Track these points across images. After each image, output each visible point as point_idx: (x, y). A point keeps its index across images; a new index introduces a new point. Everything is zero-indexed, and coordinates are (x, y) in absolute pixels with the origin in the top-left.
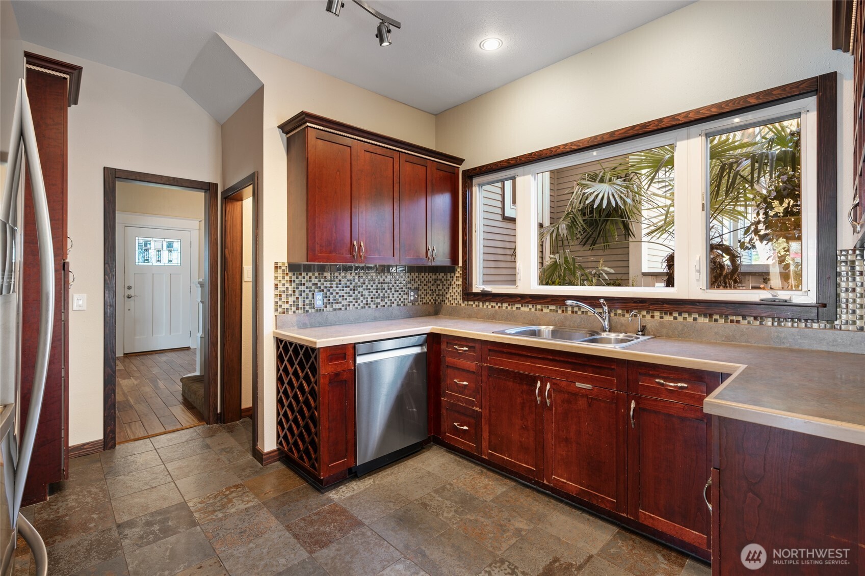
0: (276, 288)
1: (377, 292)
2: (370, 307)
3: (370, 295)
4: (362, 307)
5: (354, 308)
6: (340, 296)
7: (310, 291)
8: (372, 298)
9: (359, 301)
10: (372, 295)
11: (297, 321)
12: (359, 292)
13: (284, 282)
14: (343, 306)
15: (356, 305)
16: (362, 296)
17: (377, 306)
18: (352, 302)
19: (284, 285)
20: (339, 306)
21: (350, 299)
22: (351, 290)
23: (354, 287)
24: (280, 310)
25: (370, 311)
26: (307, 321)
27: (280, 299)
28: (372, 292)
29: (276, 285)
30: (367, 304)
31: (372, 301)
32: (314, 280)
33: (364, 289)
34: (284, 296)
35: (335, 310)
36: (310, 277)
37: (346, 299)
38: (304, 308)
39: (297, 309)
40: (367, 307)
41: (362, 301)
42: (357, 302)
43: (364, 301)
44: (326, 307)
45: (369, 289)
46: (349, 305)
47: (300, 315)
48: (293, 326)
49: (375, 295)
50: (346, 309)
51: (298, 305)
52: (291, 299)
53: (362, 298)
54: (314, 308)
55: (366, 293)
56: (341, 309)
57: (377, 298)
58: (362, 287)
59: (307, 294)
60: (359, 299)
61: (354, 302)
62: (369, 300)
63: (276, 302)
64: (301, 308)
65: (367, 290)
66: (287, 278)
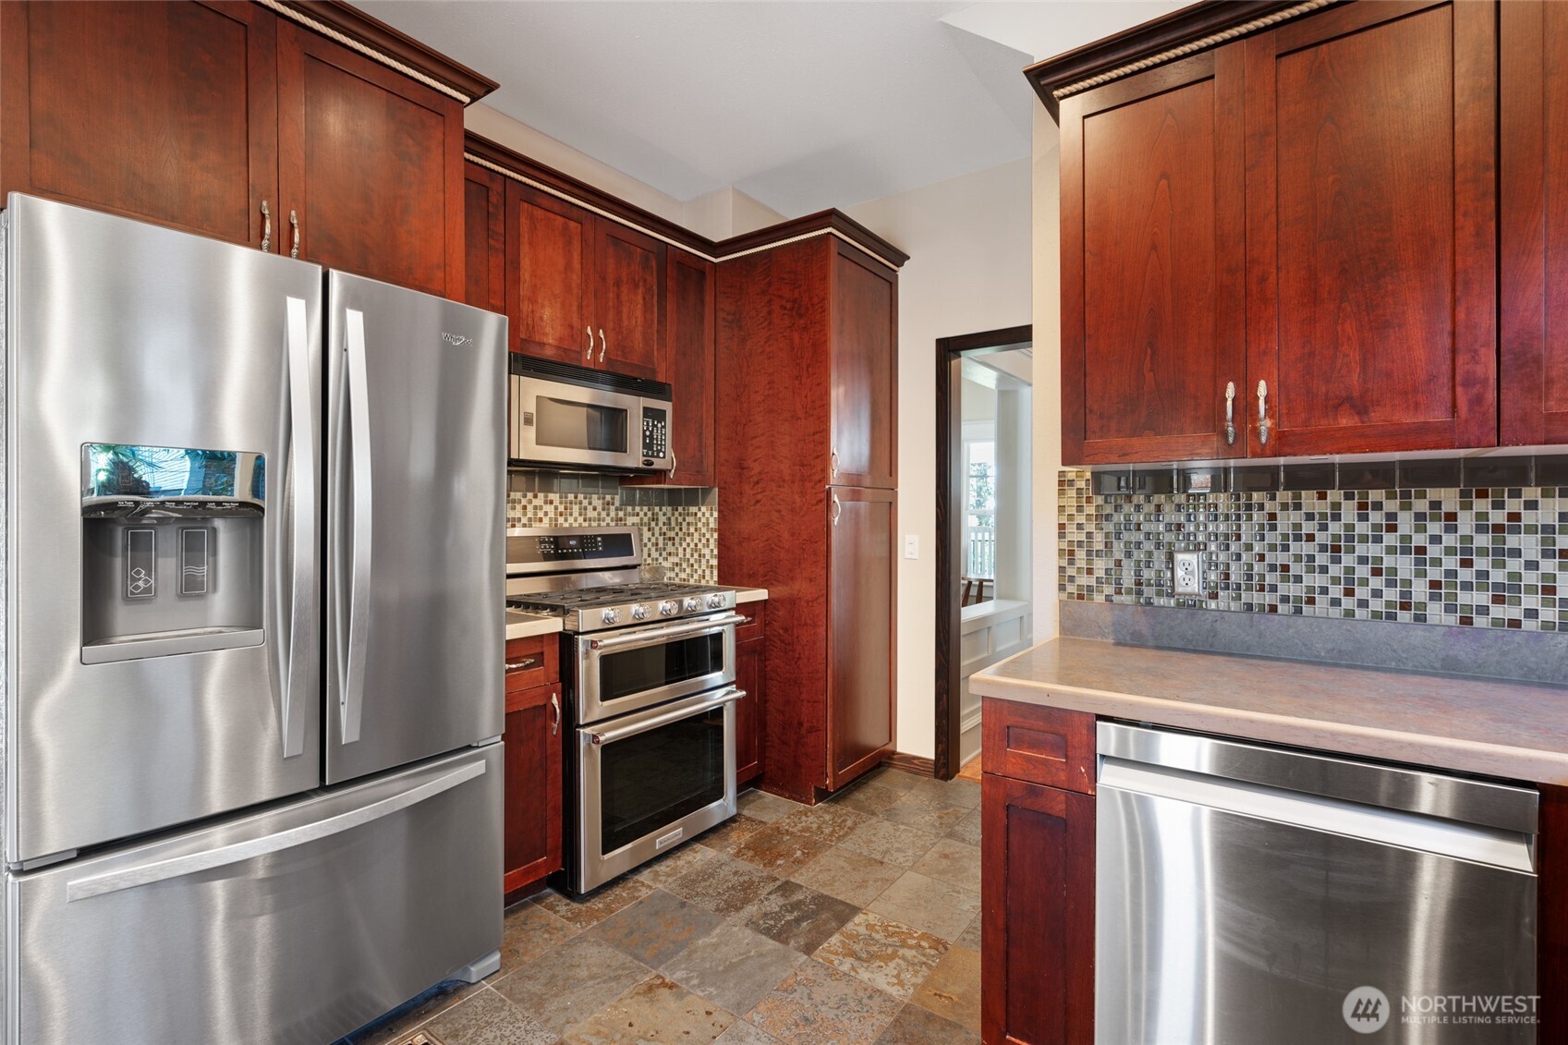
0: (1062, 535)
1: (1467, 563)
2: (1421, 618)
3: (1421, 574)
4: (1376, 615)
5: (1336, 612)
6: (1273, 568)
7: (1158, 546)
8: (1435, 585)
9: (1361, 593)
10: (1434, 573)
11: (1114, 624)
12: (1363, 560)
13: (1081, 519)
14: (1285, 599)
15: (1348, 603)
16: (1377, 572)
17: (1467, 621)
18: (1324, 591)
19: (1080, 527)
20: (1268, 598)
21: (1319, 580)
22: (1323, 548)
23: (1336, 537)
24: (1071, 588)
25: (1419, 633)
26: (1145, 630)
27: (1071, 562)
28: (1437, 562)
29: (1062, 526)
30: (1405, 606)
31: (1433, 597)
32: (1170, 516)
33: (1391, 550)
34: (1081, 555)
35: (1249, 607)
36: (1158, 507)
37: (1298, 579)
38: (1139, 593)
39: (1119, 592)
40: (1405, 617)
41: (1377, 594)
42: (1349, 593)
43: (1392, 594)
44: (1214, 596)
45: (1421, 550)
46: (1311, 601)
47: (1123, 605)
48: (1103, 635)
49: (1451, 574)
50: (1298, 611)
51: (1118, 582)
52: (1100, 565)
53: (1376, 583)
54: (1171, 595)
55: (1405, 565)
56: (1273, 609)
57: (1467, 586)
58: (1378, 540)
59: (1150, 554)
60: (1364, 582)
61: (1336, 591)
62: (1420, 591)
63: (1062, 569)
64: (1129, 592)
65: (1406, 551)
66: (1091, 510)
